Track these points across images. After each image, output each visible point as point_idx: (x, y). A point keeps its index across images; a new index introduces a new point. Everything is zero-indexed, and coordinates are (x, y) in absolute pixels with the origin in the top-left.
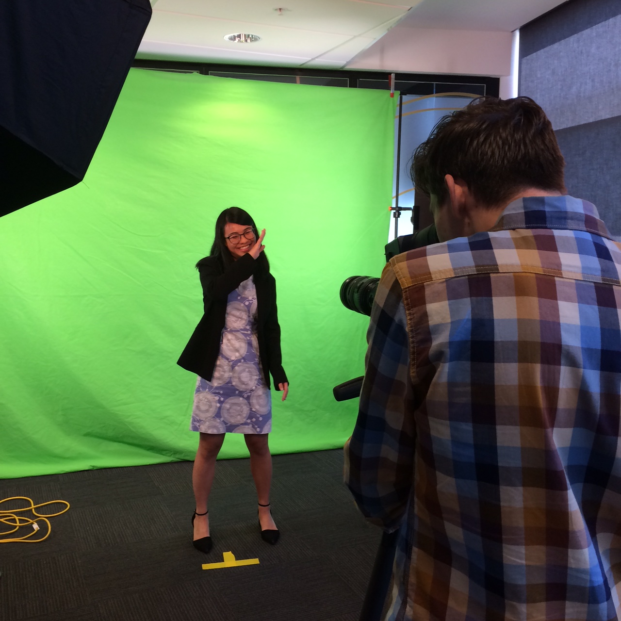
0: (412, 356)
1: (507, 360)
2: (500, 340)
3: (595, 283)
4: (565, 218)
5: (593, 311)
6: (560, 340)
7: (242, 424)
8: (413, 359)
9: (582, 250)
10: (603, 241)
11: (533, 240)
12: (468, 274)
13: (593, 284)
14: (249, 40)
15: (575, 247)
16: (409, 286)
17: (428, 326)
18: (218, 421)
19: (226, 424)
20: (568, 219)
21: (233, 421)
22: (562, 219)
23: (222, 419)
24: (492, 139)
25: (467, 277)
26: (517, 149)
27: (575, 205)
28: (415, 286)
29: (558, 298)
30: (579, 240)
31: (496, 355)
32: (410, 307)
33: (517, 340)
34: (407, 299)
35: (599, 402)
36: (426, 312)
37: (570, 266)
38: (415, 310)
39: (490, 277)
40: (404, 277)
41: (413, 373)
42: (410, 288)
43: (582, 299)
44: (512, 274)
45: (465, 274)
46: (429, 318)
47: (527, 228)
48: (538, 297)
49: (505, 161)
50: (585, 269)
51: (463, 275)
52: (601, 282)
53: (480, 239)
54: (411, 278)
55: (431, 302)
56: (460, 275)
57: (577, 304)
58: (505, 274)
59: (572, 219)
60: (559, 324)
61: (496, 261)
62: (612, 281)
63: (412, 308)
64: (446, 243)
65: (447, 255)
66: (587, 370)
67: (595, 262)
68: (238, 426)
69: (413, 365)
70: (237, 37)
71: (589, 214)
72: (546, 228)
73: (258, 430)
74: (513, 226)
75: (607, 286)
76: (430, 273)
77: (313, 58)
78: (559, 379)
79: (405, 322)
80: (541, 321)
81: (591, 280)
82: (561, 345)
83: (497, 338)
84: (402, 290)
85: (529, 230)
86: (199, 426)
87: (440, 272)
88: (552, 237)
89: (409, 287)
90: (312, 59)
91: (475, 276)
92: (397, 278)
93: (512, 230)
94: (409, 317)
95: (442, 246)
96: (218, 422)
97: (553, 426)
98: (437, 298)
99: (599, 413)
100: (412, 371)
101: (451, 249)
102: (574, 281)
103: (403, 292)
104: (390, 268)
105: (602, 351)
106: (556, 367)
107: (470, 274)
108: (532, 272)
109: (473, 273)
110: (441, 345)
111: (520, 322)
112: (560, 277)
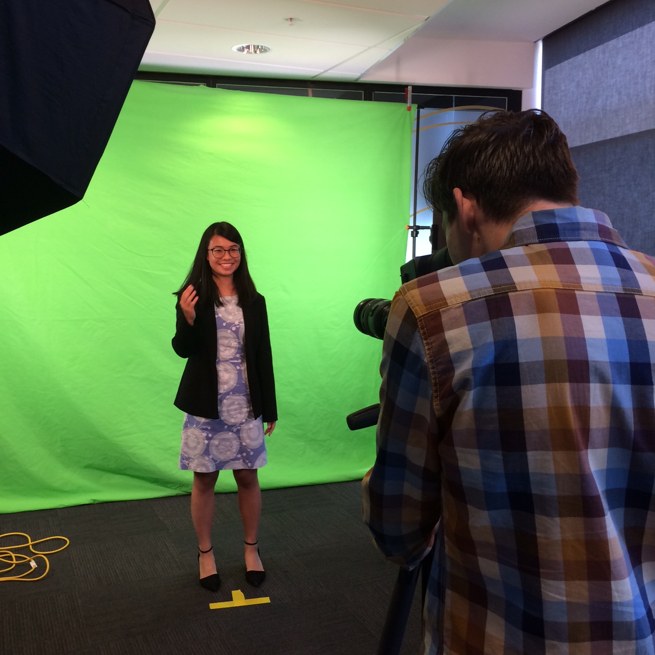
0: (434, 388)
1: (534, 382)
2: (525, 361)
3: (616, 293)
4: (578, 229)
5: (618, 322)
6: (587, 356)
7: (232, 460)
8: (436, 391)
9: (599, 261)
10: (618, 249)
11: (548, 255)
12: (485, 295)
13: (614, 295)
14: (258, 52)
15: (592, 258)
16: (424, 314)
17: (449, 355)
18: (207, 458)
19: (215, 461)
20: (581, 230)
21: (222, 457)
22: (575, 230)
23: (211, 457)
24: (501, 151)
25: (484, 299)
26: (526, 161)
27: (586, 215)
28: (430, 314)
29: (581, 312)
30: (595, 251)
31: (522, 377)
32: (426, 336)
33: (543, 360)
34: (423, 328)
35: (633, 417)
36: (446, 340)
37: (589, 278)
38: (433, 339)
39: (508, 296)
40: (417, 306)
41: (436, 405)
42: (425, 316)
43: (604, 312)
44: (531, 291)
45: (482, 296)
46: (450, 347)
47: (540, 242)
48: (561, 313)
49: (513, 173)
50: (604, 279)
51: (479, 297)
52: (623, 292)
53: (493, 258)
54: (425, 305)
55: (449, 329)
56: (477, 297)
57: (600, 317)
58: (524, 292)
59: (585, 229)
60: (584, 339)
61: (512, 279)
62: (634, 291)
63: (429, 337)
64: (457, 266)
65: (461, 277)
66: (617, 385)
67: (613, 272)
68: (227, 462)
69: (436, 397)
70: (246, 48)
71: (601, 223)
72: (560, 241)
73: (249, 464)
74: (526, 242)
75: (628, 296)
76: (445, 299)
77: (326, 69)
78: (589, 397)
79: (423, 352)
80: (565, 338)
81: (612, 291)
82: (588, 361)
83: (522, 359)
84: (416, 319)
85: (543, 244)
86: (188, 464)
87: (455, 296)
88: (567, 250)
89: (423, 316)
90: (325, 71)
91: (494, 297)
92: (409, 307)
93: (524, 247)
94: (426, 347)
95: (454, 270)
96: (206, 461)
97: (587, 448)
98: (455, 325)
99: (633, 429)
100: (434, 404)
101: (464, 272)
102: (595, 293)
103: (418, 321)
104: (401, 297)
105: (631, 363)
106: (586, 384)
107: (487, 295)
108: (551, 287)
109: (490, 294)
110: (465, 372)
111: (545, 340)
112: (580, 290)
